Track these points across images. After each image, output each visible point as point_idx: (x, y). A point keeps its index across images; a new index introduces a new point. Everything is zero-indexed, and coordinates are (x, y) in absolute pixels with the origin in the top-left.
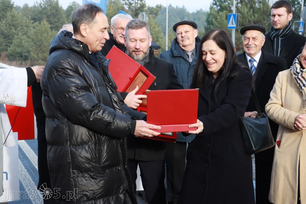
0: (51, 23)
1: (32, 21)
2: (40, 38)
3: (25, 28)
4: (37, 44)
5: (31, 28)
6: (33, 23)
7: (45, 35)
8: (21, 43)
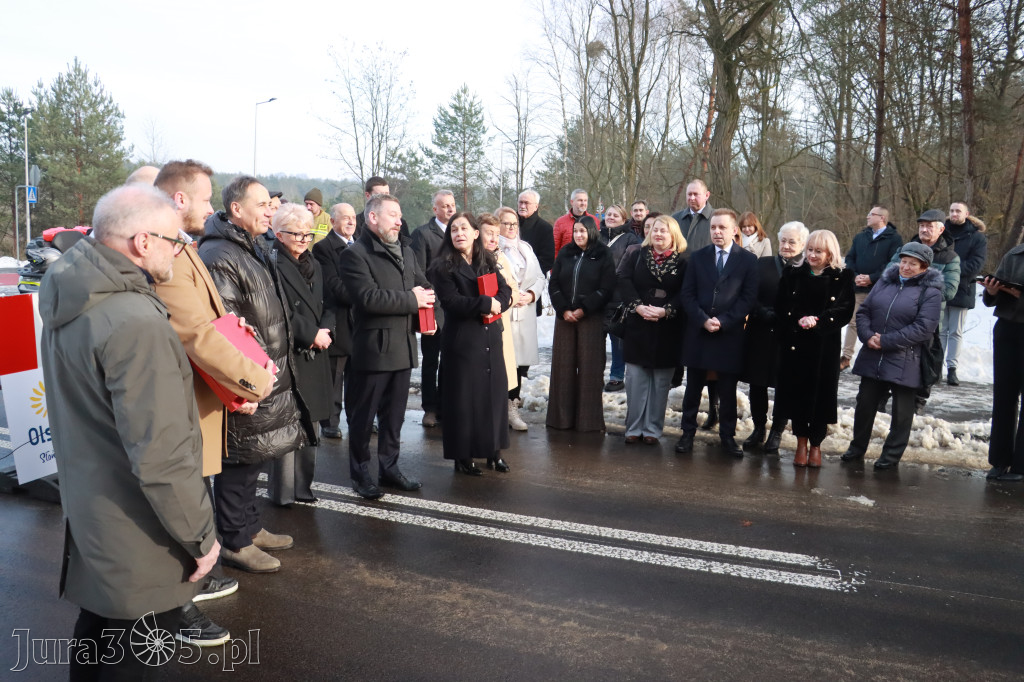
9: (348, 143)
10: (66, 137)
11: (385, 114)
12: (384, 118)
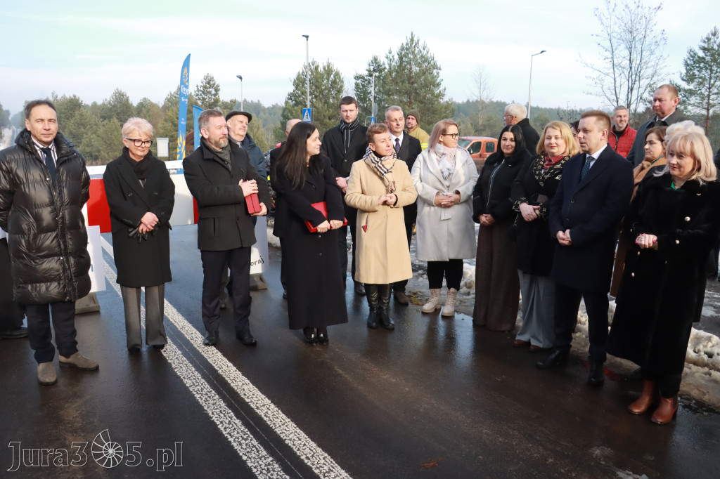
0: (121, 121)
1: (101, 120)
3: (94, 127)
5: (101, 127)
7: (116, 134)
8: (91, 142)
9: (609, 82)
10: (402, 85)
11: (639, 58)
12: (638, 62)
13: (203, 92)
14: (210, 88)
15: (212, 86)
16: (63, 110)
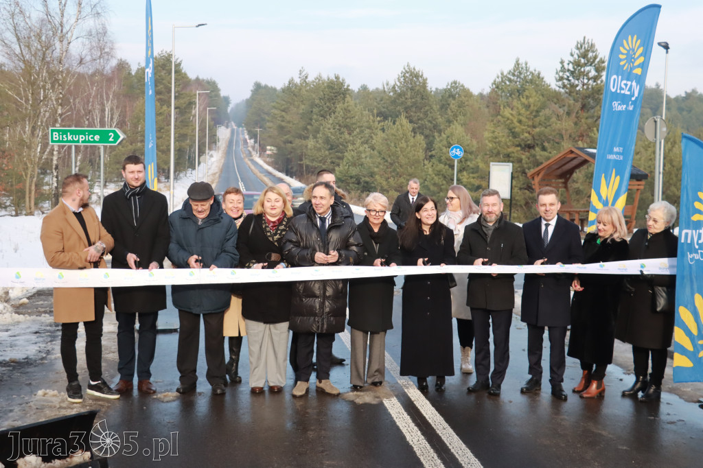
1: (379, 119)
2: (393, 149)
3: (367, 131)
4: (387, 161)
5: (377, 131)
6: (379, 122)
7: (404, 145)
8: (359, 158)
13: (572, 73)
14: (585, 65)
15: (590, 62)
16: (317, 101)
